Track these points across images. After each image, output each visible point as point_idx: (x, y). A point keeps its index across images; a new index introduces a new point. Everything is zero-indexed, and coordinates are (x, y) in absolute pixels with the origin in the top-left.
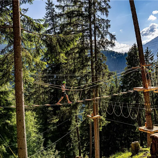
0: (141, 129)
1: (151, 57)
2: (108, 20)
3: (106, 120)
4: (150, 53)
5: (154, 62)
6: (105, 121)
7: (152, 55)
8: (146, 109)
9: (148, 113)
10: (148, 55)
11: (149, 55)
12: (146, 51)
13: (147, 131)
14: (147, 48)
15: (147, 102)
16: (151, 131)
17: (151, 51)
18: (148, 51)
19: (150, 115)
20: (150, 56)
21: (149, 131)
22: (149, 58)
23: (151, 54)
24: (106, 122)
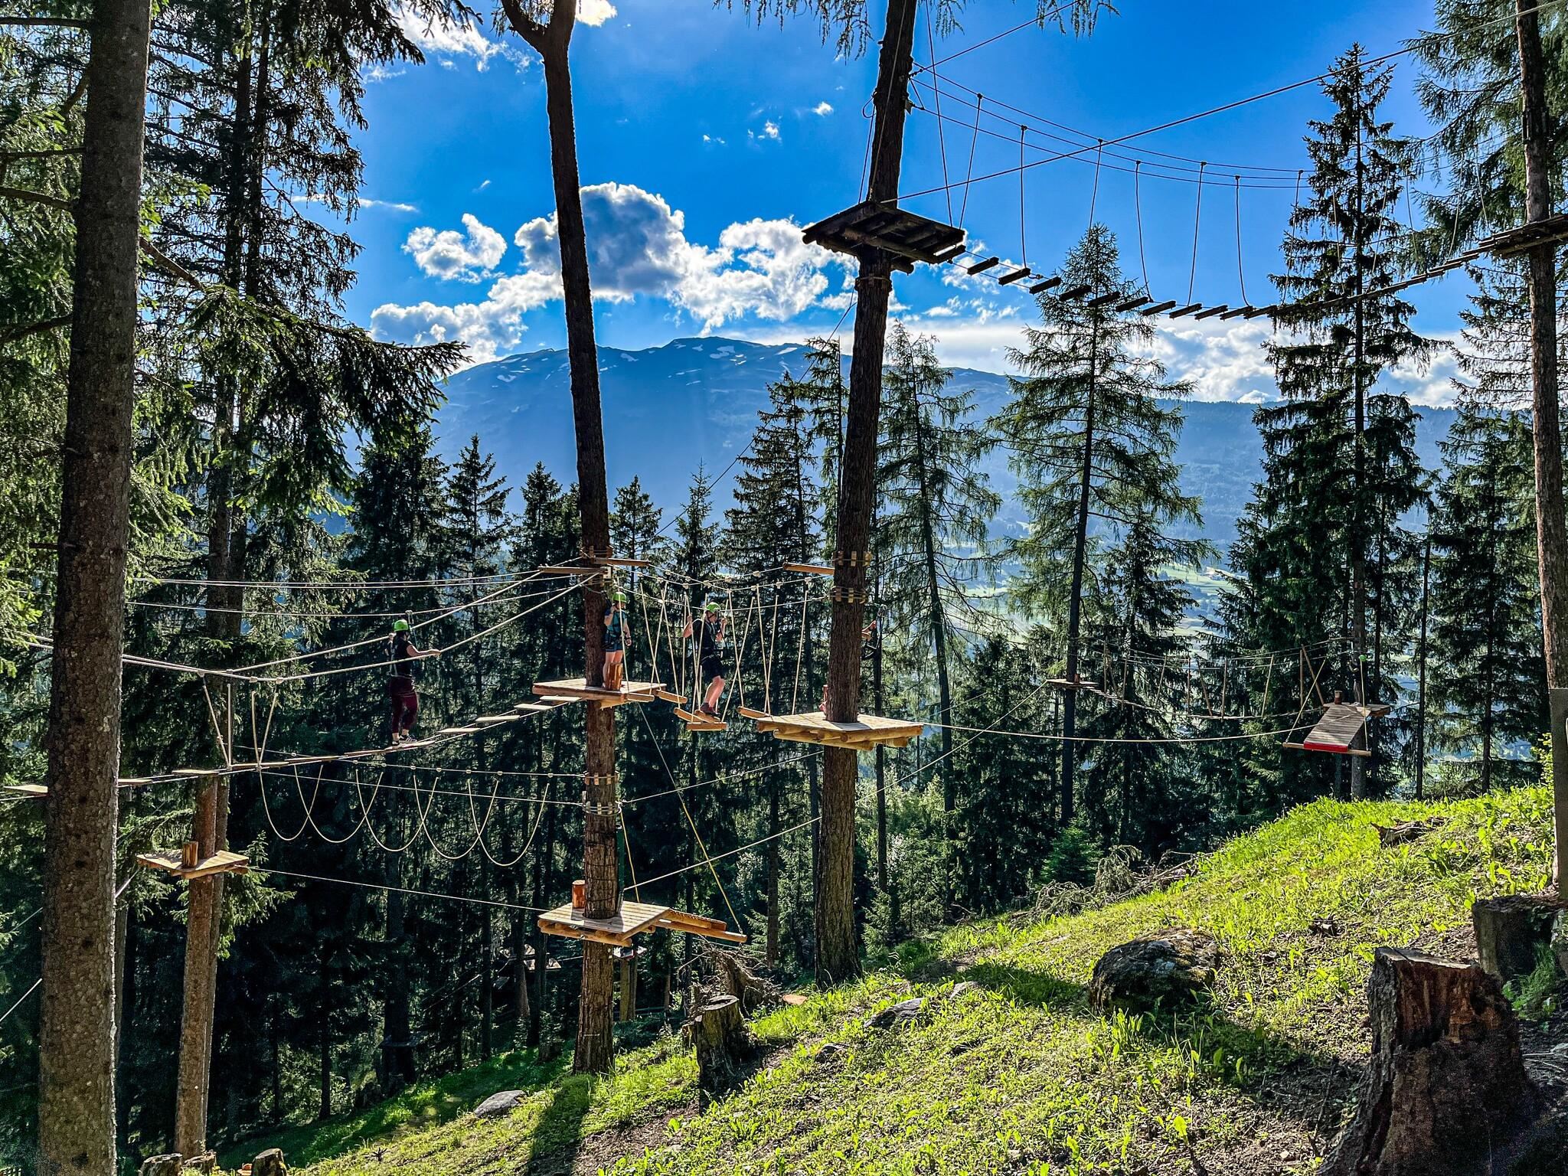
0: (551, 925)
1: (489, 494)
2: (343, 242)
3: (269, 883)
4: (487, 474)
5: (506, 529)
6: (259, 889)
7: (496, 484)
8: (594, 804)
9: (601, 827)
10: (474, 484)
11: (480, 484)
12: (468, 456)
13: (592, 931)
14: (475, 442)
15: (600, 765)
16: (612, 930)
17: (491, 463)
18: (475, 455)
19: (610, 842)
20: (489, 488)
21: (604, 932)
22: (481, 499)
23: (490, 481)
24: (265, 898)
